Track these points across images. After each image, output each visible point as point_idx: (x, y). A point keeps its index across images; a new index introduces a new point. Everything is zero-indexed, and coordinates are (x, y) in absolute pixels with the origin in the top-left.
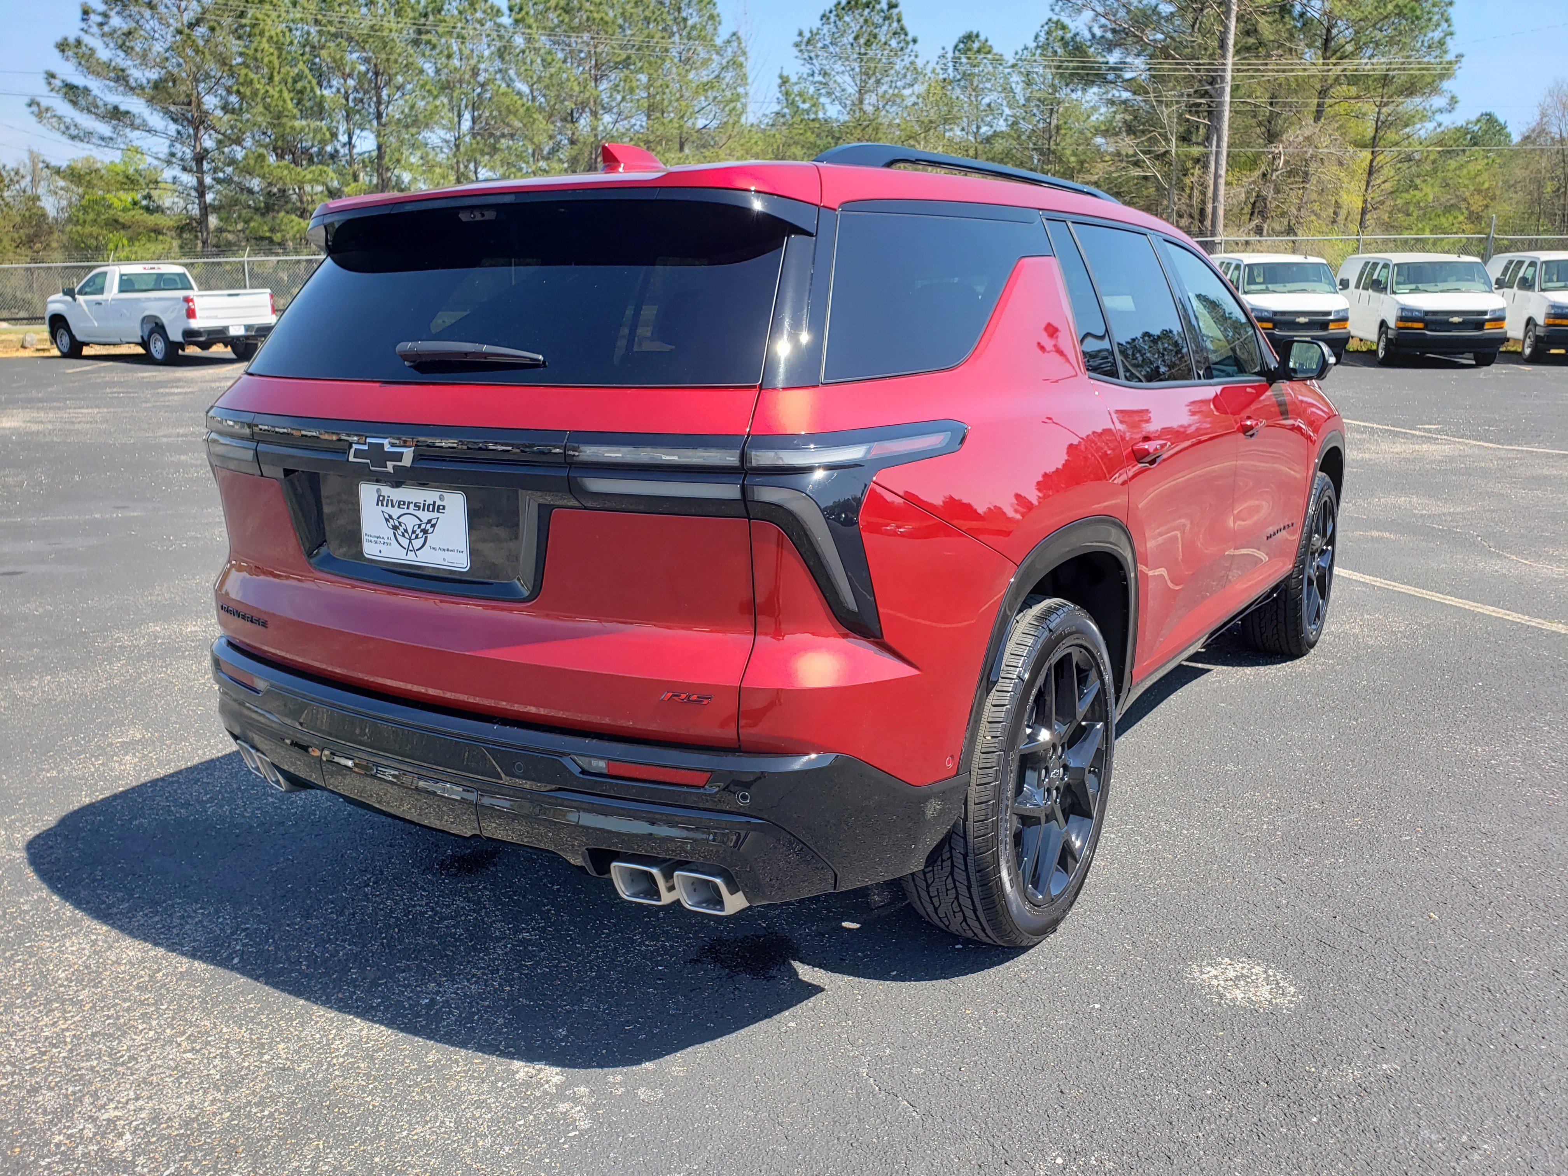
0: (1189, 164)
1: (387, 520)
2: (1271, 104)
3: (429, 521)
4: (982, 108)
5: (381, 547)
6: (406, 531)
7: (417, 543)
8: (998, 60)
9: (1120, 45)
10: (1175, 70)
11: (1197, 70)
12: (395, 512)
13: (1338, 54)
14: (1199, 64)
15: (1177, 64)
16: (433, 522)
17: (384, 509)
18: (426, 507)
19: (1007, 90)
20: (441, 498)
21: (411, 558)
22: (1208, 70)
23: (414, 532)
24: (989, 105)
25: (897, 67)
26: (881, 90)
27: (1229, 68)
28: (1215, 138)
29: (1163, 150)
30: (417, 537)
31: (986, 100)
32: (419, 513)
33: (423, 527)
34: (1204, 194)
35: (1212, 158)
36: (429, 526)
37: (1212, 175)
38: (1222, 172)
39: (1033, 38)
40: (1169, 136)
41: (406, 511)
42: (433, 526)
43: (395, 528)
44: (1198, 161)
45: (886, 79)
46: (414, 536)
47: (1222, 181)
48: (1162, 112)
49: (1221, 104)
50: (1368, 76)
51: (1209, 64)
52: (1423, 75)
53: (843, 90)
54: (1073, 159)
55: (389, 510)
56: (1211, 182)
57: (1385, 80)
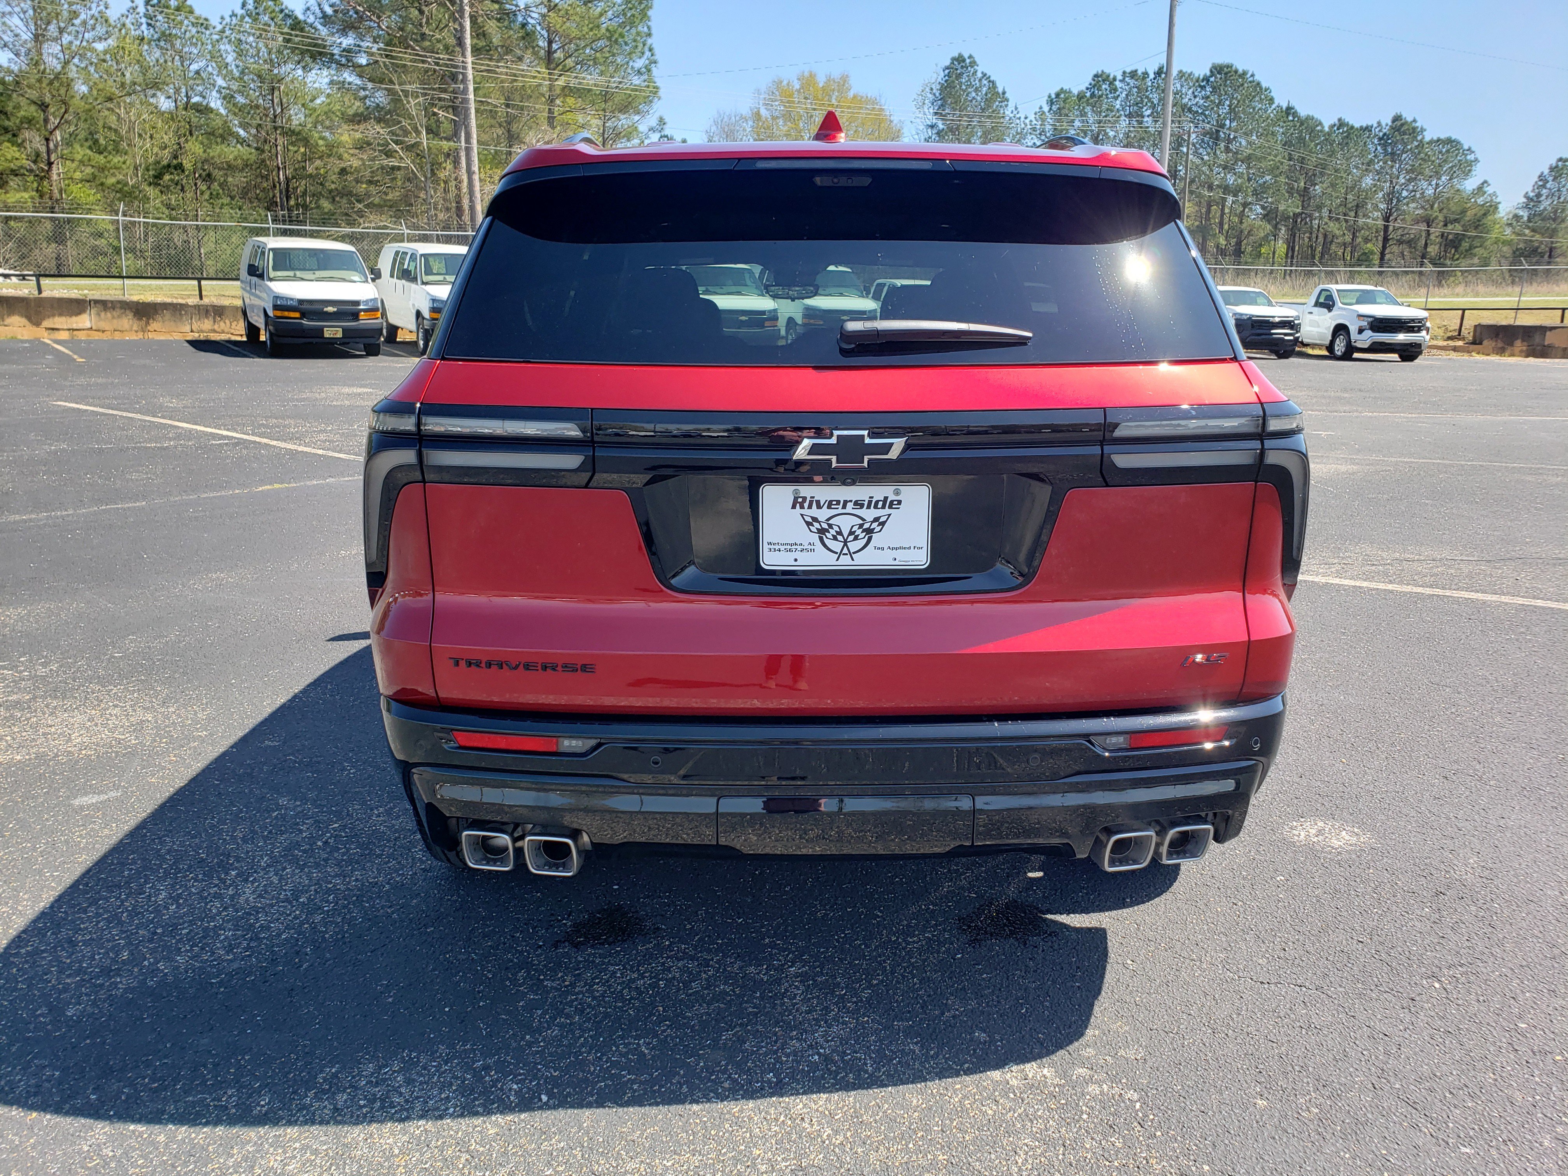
0: (441, 159)
1: (808, 524)
2: (508, 106)
3: (876, 519)
4: (191, 75)
5: (797, 555)
6: (840, 533)
7: (854, 546)
8: (203, 24)
9: (356, 28)
10: (415, 61)
11: (437, 64)
12: (823, 514)
13: (560, 67)
14: (439, 58)
15: (417, 55)
16: (882, 519)
17: (805, 511)
18: (872, 504)
19: (215, 56)
20: (897, 493)
21: (845, 562)
22: (447, 65)
23: (851, 533)
24: (197, 72)
25: (83, 16)
26: (66, 39)
27: (470, 66)
28: (463, 134)
29: (413, 141)
30: (856, 538)
31: (194, 67)
32: (862, 512)
33: (866, 526)
34: (458, 188)
35: (463, 154)
36: (875, 525)
37: (464, 170)
38: (475, 168)
39: (240, 5)
40: (420, 128)
41: (840, 511)
42: (883, 524)
43: (822, 531)
44: (448, 155)
45: (70, 28)
46: (851, 538)
47: (476, 177)
48: (408, 102)
49: (466, 101)
50: (590, 90)
51: (449, 60)
52: (636, 96)
53: (16, 35)
54: (321, 142)
55: (814, 512)
56: (465, 178)
57: (606, 96)
